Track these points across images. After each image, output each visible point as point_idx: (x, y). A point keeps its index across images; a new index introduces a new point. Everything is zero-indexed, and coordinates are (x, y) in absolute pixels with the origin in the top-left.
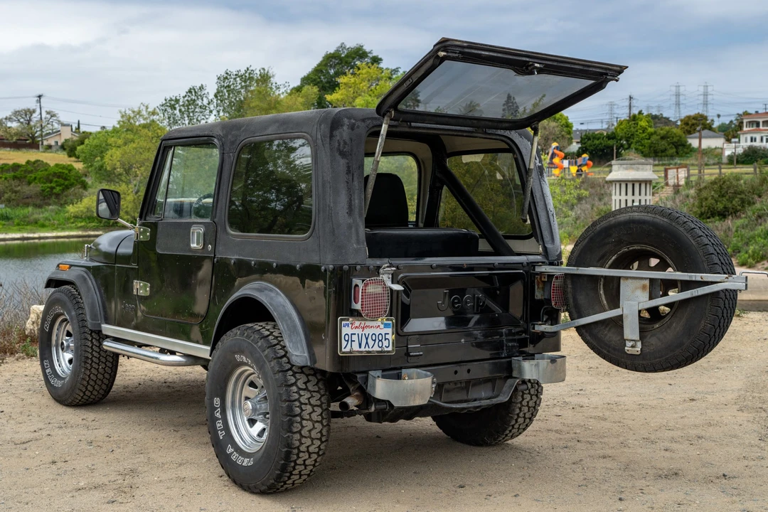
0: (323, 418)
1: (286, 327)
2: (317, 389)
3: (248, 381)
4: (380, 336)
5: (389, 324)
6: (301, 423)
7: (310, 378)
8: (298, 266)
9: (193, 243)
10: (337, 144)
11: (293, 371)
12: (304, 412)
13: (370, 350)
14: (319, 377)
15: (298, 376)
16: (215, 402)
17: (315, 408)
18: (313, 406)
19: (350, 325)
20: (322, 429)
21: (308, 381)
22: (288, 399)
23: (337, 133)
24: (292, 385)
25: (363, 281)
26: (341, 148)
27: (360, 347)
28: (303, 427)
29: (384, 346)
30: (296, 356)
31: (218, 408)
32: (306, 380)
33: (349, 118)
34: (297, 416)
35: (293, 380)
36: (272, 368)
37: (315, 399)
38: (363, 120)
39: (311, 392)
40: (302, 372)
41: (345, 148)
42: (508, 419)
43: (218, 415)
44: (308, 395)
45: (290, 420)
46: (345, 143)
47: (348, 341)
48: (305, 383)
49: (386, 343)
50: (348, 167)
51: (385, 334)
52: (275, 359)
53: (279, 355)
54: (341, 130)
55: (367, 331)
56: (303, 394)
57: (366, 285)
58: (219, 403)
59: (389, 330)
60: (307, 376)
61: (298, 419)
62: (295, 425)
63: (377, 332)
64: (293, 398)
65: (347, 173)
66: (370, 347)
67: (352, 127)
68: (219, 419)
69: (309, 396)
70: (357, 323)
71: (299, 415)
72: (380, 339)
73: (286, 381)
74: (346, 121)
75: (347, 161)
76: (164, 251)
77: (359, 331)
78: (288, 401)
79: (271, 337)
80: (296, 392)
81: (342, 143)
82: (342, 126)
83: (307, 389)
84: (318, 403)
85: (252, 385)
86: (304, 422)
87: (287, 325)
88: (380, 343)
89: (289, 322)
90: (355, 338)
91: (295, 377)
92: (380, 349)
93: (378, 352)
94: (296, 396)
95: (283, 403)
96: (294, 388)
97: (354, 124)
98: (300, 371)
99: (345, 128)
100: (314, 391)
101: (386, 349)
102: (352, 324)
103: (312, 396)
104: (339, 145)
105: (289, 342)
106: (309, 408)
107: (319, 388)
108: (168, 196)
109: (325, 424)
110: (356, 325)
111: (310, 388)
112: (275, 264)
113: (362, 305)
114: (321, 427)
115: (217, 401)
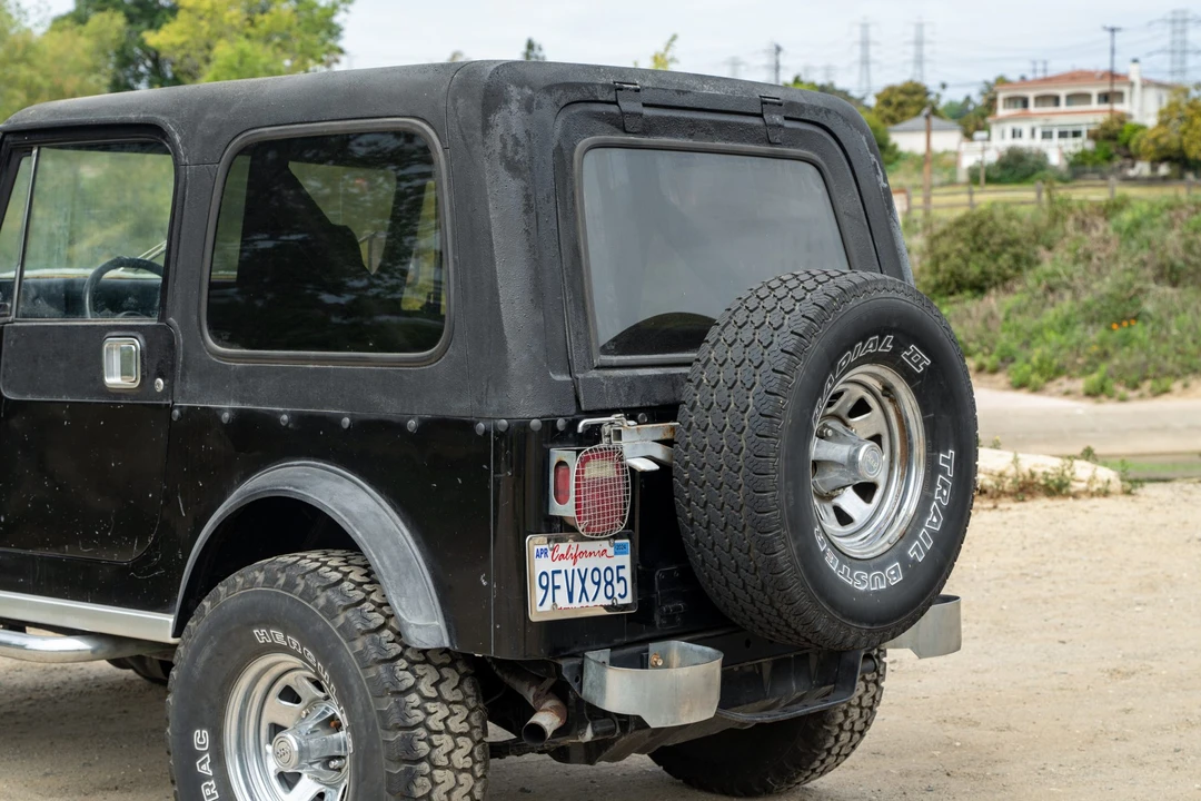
0: (475, 762)
1: (387, 563)
2: (460, 697)
3: (278, 688)
4: (609, 572)
5: (624, 546)
6: (430, 776)
7: (445, 671)
8: (412, 424)
9: (112, 375)
10: (498, 146)
11: (407, 659)
12: (436, 751)
13: (591, 604)
14: (463, 669)
15: (418, 668)
16: (196, 740)
17: (460, 740)
18: (455, 735)
19: (550, 553)
20: (473, 787)
21: (442, 680)
22: (401, 724)
23: (496, 118)
24: (408, 691)
25: (578, 452)
26: (510, 154)
27: (571, 601)
28: (435, 784)
29: (616, 595)
30: (417, 626)
31: (203, 753)
32: (436, 677)
33: (520, 85)
34: (421, 760)
35: (409, 680)
36: (359, 655)
37: (458, 718)
38: (549, 89)
39: (448, 703)
40: (427, 661)
41: (516, 153)
42: (821, 736)
43: (205, 768)
44: (443, 712)
45: (408, 771)
46: (517, 143)
47: (546, 588)
48: (435, 685)
49: (619, 588)
50: (527, 197)
51: (619, 568)
52: (363, 634)
53: (372, 626)
54: (504, 112)
55: (583, 564)
56: (432, 710)
57: (584, 462)
58: (206, 740)
59: (626, 560)
60: (438, 667)
61: (425, 767)
62: (419, 781)
63: (602, 563)
64: (412, 722)
65: (526, 212)
66: (591, 598)
67: (528, 106)
68: (207, 778)
69: (447, 713)
70: (563, 548)
71: (428, 758)
72: (609, 579)
73: (395, 681)
74: (513, 90)
75: (523, 184)
76: (25, 394)
77: (566, 565)
78: (401, 728)
79: (346, 585)
80: (417, 708)
81: (510, 143)
82: (506, 102)
83: (439, 698)
84: (465, 727)
85: (290, 695)
86: (437, 773)
87: (390, 557)
88: (609, 587)
89: (393, 549)
90: (560, 580)
91: (414, 673)
92: (609, 602)
93: (606, 607)
94: (419, 716)
95: (391, 734)
96: (414, 699)
97: (531, 99)
98: (422, 658)
99: (514, 107)
100: (455, 703)
101: (621, 601)
102: (553, 550)
103: (452, 714)
104: (505, 147)
105: (399, 596)
106: (446, 742)
107: (464, 693)
108: (27, 264)
109: (479, 774)
110: (560, 552)
111: (448, 696)
112: (346, 421)
113: (577, 506)
114: (472, 782)
115: (201, 738)
